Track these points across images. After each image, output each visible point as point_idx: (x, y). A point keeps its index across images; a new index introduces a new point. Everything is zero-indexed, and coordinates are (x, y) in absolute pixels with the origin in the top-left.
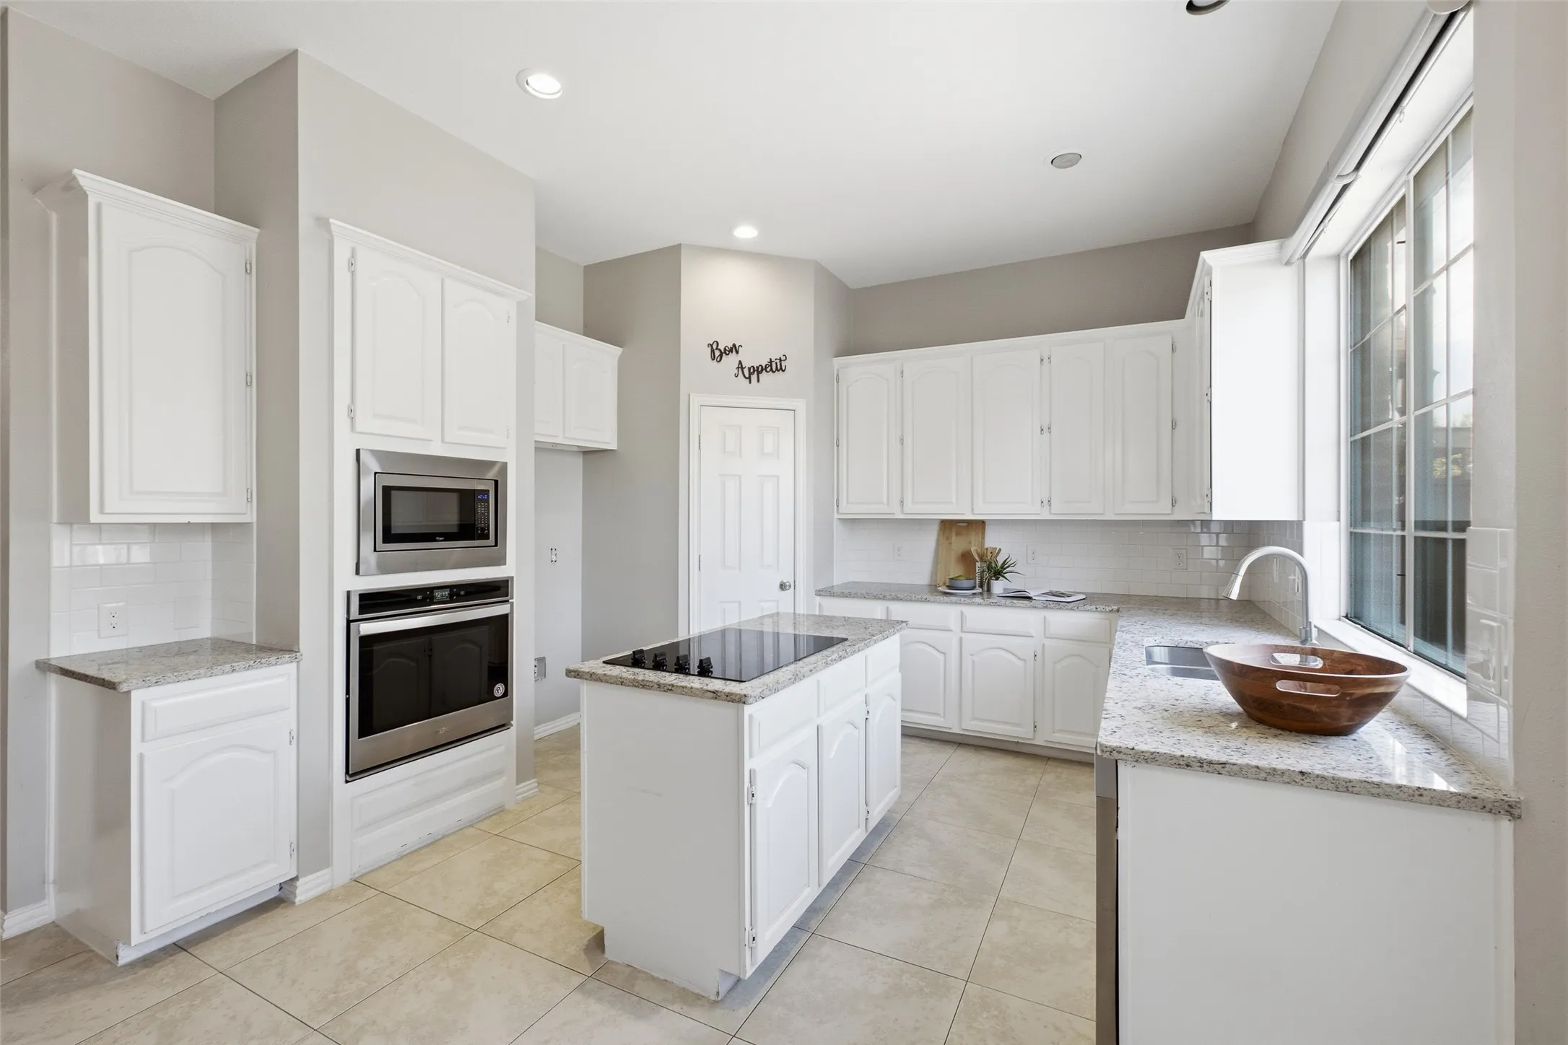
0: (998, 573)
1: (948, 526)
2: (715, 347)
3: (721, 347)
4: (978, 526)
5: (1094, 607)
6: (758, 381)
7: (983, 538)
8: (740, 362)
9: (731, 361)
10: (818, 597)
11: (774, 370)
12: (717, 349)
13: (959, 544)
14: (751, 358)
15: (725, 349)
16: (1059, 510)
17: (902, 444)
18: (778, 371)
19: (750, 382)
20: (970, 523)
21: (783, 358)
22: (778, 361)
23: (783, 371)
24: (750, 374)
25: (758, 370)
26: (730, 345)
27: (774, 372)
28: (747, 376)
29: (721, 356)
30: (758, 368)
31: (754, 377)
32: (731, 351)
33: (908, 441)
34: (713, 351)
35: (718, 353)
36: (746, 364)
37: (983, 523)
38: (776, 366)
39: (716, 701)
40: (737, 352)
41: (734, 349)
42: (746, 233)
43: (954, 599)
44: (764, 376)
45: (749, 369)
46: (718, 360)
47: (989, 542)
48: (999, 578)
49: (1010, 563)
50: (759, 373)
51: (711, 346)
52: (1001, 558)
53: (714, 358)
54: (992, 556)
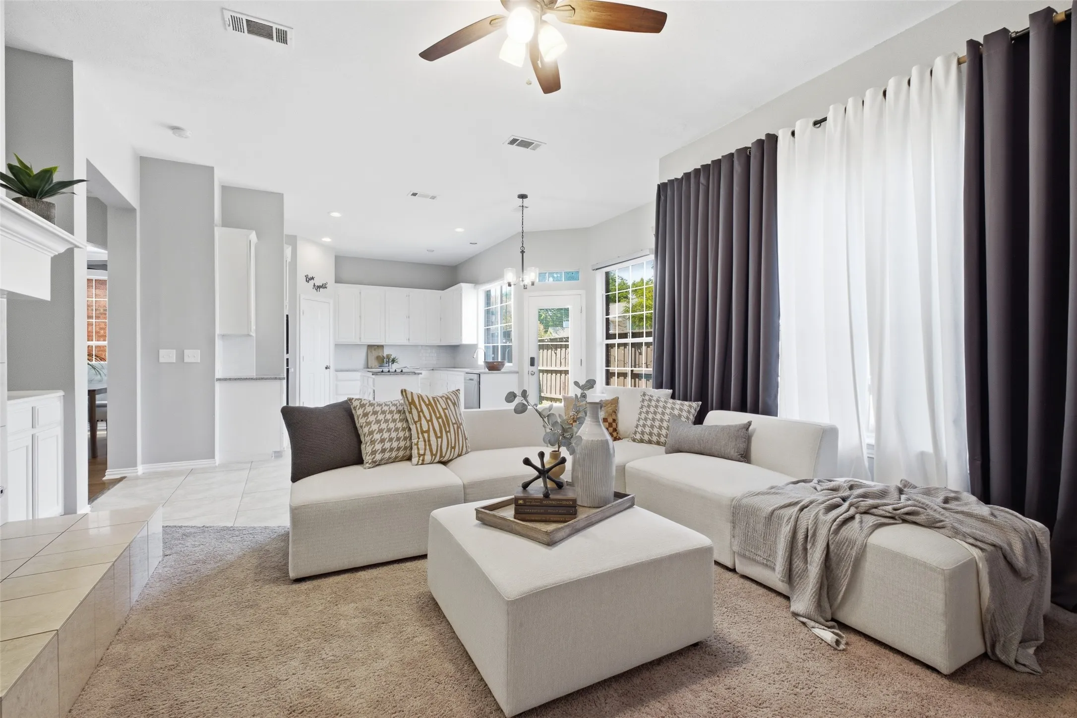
0: (393, 361)
1: (370, 347)
3: (309, 277)
4: (382, 347)
6: (320, 291)
7: (383, 351)
8: (314, 284)
9: (312, 282)
10: (336, 372)
13: (375, 353)
14: (318, 283)
16: (412, 342)
17: (361, 319)
19: (317, 291)
20: (378, 346)
21: (326, 284)
23: (326, 288)
25: (319, 287)
27: (324, 288)
28: (317, 289)
29: (309, 281)
33: (363, 317)
34: (306, 278)
35: (309, 279)
36: (316, 285)
38: (323, 286)
40: (313, 280)
41: (313, 278)
42: (327, 240)
47: (386, 352)
48: (395, 363)
49: (396, 358)
50: (320, 288)
51: (306, 276)
52: (392, 357)
53: (307, 281)
54: (388, 357)
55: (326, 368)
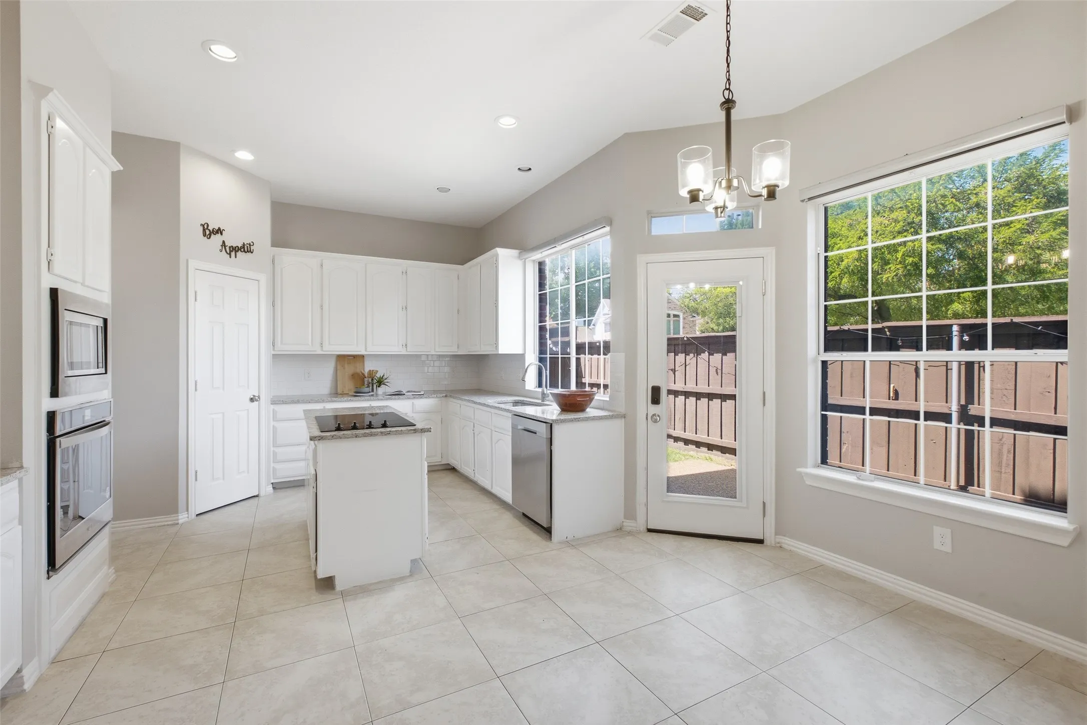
0: (380, 382)
1: (342, 359)
2: (206, 227)
3: (211, 228)
4: (361, 358)
5: (435, 396)
6: (236, 257)
7: (364, 365)
8: (224, 242)
9: (217, 239)
10: (272, 406)
11: (246, 250)
12: (207, 229)
13: (350, 369)
14: (233, 240)
15: (213, 230)
16: (411, 350)
17: (322, 309)
18: (249, 252)
19: (230, 257)
20: (355, 357)
21: (252, 244)
22: (248, 245)
23: (252, 253)
24: (231, 251)
25: (234, 250)
26: (217, 228)
27: (246, 252)
28: (228, 252)
29: (210, 235)
30: (235, 247)
31: (233, 254)
32: (217, 232)
33: (326, 307)
34: (204, 230)
35: (209, 232)
36: (228, 244)
37: (363, 356)
38: (246, 249)
39: (416, 434)
40: (221, 234)
41: (219, 231)
42: (244, 156)
43: (363, 398)
44: (239, 254)
45: (230, 247)
46: (208, 237)
47: (369, 366)
48: (382, 386)
49: (385, 377)
50: (236, 252)
51: (203, 225)
52: (378, 375)
53: (205, 235)
54: (372, 374)
55: (252, 400)
